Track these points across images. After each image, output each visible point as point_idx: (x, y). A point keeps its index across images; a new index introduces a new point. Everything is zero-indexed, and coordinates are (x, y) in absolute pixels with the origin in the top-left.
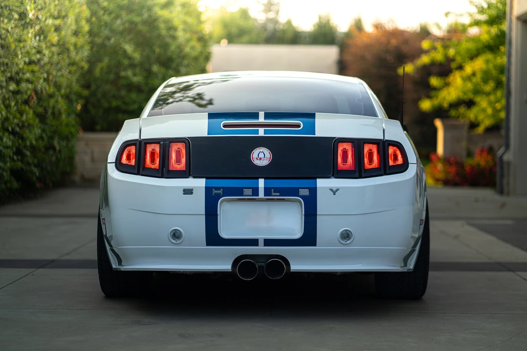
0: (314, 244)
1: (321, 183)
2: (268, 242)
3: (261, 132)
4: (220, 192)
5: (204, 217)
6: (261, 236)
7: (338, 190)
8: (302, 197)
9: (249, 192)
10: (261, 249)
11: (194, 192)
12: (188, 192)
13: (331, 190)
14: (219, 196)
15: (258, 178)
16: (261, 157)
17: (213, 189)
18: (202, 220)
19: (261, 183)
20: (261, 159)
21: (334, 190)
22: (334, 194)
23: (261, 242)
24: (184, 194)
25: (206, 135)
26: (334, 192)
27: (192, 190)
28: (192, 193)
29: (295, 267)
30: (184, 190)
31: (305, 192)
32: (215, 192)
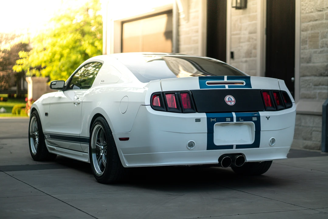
0: (258, 146)
1: (262, 114)
2: (238, 147)
3: (227, 87)
4: (215, 120)
5: (207, 134)
6: (235, 144)
7: (269, 117)
8: (254, 121)
9: (229, 119)
10: (234, 151)
11: (201, 120)
12: (198, 120)
13: (267, 117)
14: (214, 122)
15: (231, 112)
16: (230, 100)
17: (211, 119)
18: (206, 135)
19: (234, 114)
20: (230, 101)
21: (268, 117)
22: (268, 120)
23: (235, 147)
24: (196, 122)
25: (199, 89)
26: (268, 118)
27: (200, 119)
28: (200, 121)
29: (248, 159)
30: (196, 120)
31: (255, 119)
32: (212, 120)
